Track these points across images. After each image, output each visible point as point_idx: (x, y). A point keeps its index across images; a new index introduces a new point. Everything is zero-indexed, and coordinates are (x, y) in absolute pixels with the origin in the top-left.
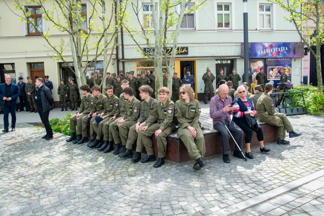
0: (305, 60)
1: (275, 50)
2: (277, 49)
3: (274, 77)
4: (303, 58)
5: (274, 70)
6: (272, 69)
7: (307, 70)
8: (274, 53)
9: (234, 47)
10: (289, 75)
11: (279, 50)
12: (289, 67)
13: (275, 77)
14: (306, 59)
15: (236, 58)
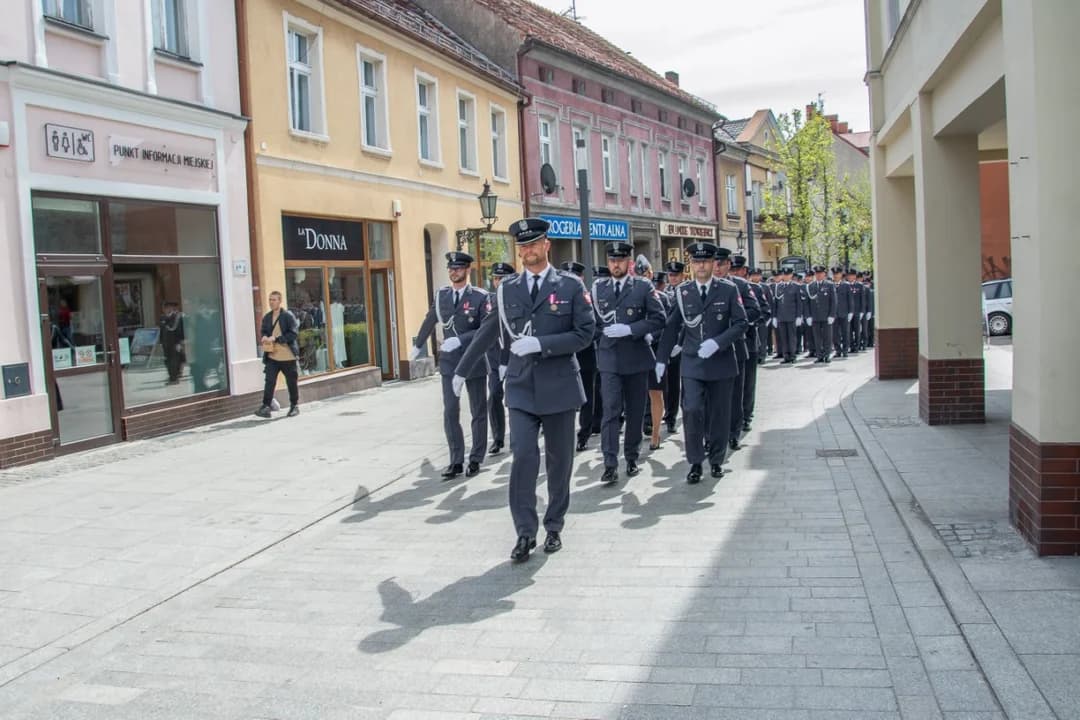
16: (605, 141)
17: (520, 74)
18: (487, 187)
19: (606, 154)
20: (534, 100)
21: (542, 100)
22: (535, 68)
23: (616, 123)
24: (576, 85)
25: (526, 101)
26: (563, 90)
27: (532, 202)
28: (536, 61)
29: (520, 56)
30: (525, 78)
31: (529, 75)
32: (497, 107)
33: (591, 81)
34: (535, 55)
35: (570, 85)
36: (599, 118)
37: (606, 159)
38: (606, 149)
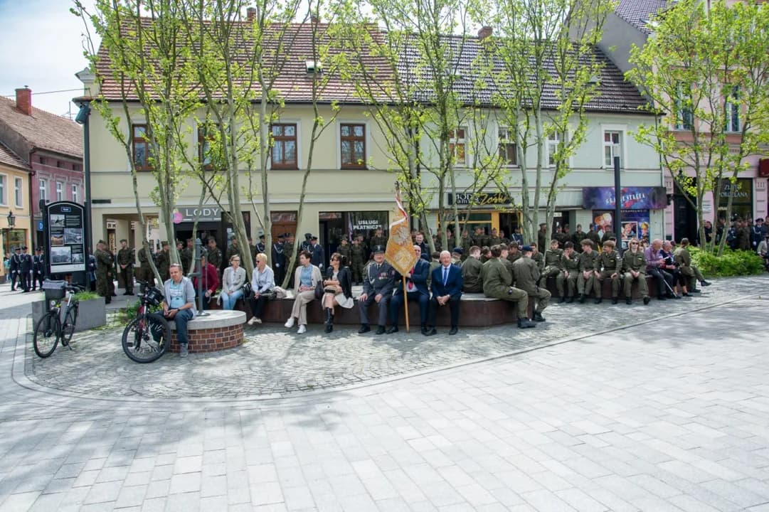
0: (667, 213)
1: (628, 198)
2: (630, 196)
3: (626, 237)
4: (665, 210)
5: (626, 226)
6: (624, 225)
7: (670, 226)
8: (627, 202)
9: (571, 193)
10: (647, 233)
11: (634, 198)
12: (646, 223)
13: (629, 237)
14: (669, 210)
15: (575, 210)
16: (75, 187)
17: (30, 161)
18: (11, 213)
19: (74, 193)
20: (37, 171)
21: (41, 172)
22: (38, 158)
23: (80, 178)
24: (59, 164)
25: (33, 173)
26: (52, 167)
27: (35, 216)
28: (38, 155)
29: (31, 154)
30: (33, 163)
31: (35, 161)
32: (18, 177)
33: (67, 162)
34: (38, 153)
35: (56, 164)
36: (71, 177)
37: (75, 195)
38: (75, 190)
